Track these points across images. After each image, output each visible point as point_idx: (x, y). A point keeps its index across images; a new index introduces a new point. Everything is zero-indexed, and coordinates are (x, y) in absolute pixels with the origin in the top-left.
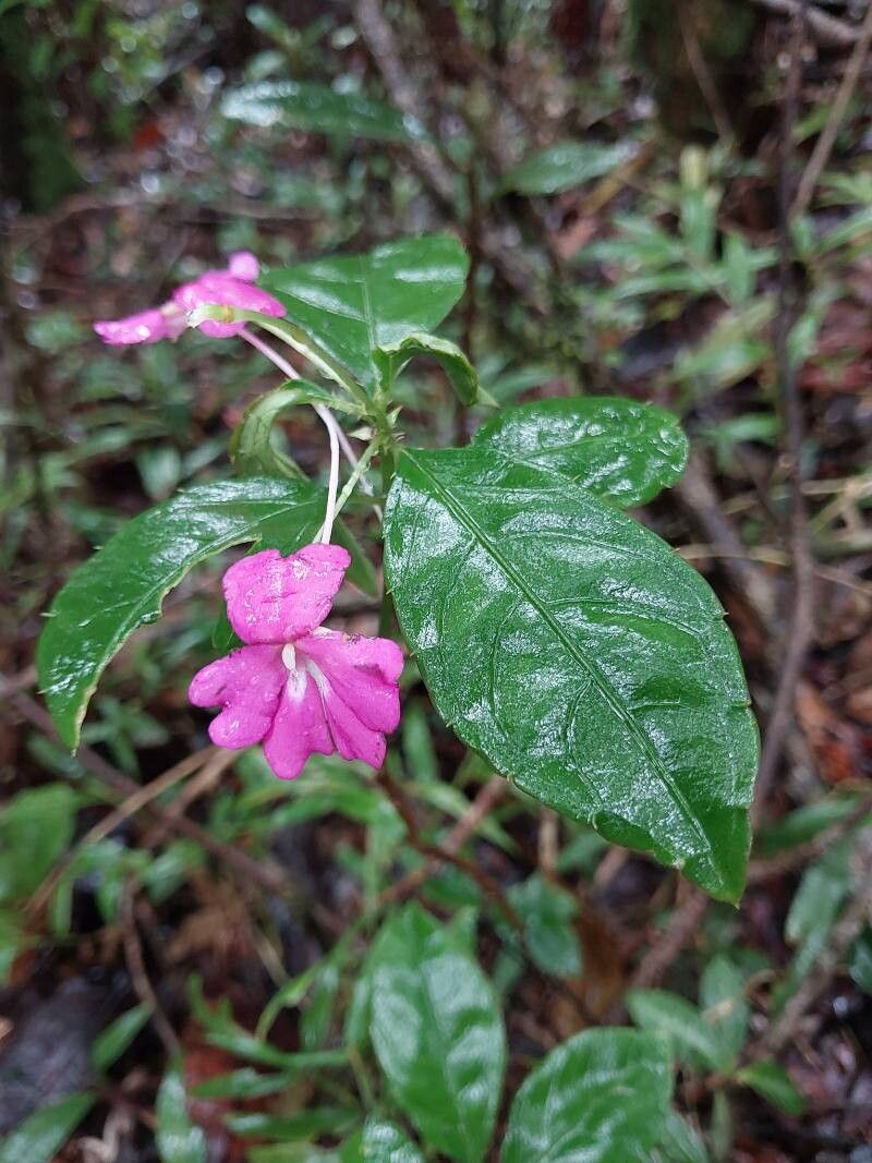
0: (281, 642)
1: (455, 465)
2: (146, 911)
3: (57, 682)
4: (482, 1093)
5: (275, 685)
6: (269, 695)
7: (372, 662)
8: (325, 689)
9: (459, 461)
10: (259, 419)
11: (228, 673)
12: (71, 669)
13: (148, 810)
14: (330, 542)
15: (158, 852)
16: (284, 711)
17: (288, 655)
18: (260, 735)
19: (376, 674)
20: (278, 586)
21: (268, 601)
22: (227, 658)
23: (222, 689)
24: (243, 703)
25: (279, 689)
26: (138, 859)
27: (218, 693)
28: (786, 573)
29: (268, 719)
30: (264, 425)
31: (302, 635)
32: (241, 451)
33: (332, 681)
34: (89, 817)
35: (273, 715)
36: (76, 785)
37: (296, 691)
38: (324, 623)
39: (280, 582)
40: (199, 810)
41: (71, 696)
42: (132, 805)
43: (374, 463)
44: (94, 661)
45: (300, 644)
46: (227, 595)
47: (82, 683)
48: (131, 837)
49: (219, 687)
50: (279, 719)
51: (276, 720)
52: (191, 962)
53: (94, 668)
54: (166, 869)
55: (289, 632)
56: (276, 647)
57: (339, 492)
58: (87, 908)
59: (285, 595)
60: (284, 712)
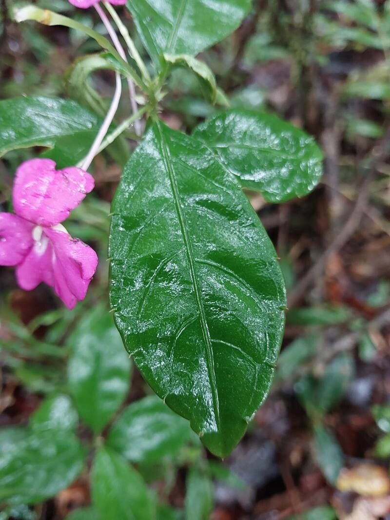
0: (35, 223)
4: (110, 406)
5: (28, 243)
7: (80, 260)
14: (87, 171)
16: (30, 256)
17: (37, 232)
18: (16, 263)
19: (79, 267)
20: (43, 189)
21: (36, 195)
28: (351, 204)
29: (22, 257)
30: (84, 74)
31: (47, 226)
32: (70, 81)
35: (25, 256)
39: (46, 187)
43: (144, 116)
45: (46, 229)
55: (41, 219)
56: (31, 225)
57: (105, 138)
59: (47, 196)
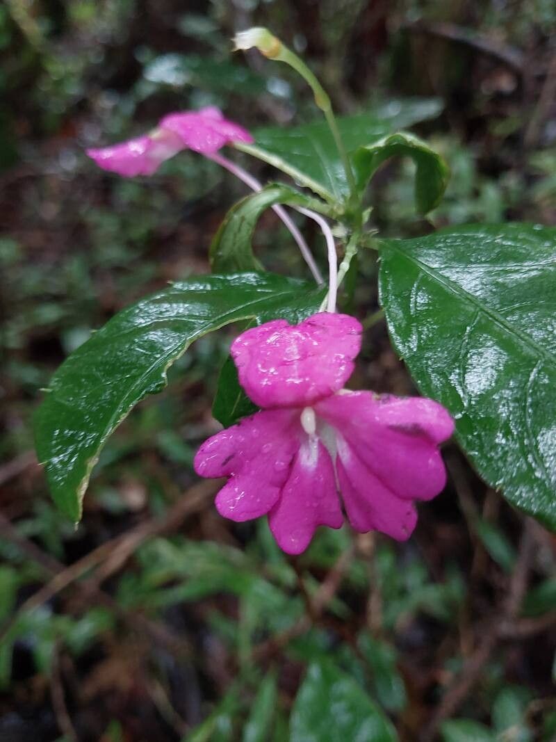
0: (300, 405)
1: (439, 249)
2: (69, 663)
3: (57, 454)
5: (288, 453)
6: (281, 464)
8: (346, 456)
9: (441, 245)
10: (243, 219)
11: (236, 441)
12: (72, 440)
13: (73, 587)
14: (337, 311)
15: (77, 617)
17: (308, 419)
18: (269, 507)
19: (417, 434)
20: (294, 350)
21: (285, 364)
22: (235, 427)
23: (228, 459)
24: (253, 472)
25: (290, 458)
26: (63, 623)
27: (224, 464)
29: (278, 490)
30: (249, 224)
32: (220, 253)
33: (352, 447)
34: (26, 592)
35: (282, 485)
36: (18, 566)
37: (309, 459)
38: (347, 385)
39: (295, 346)
40: (109, 586)
41: (71, 468)
42: (60, 581)
44: (97, 431)
45: (322, 406)
46: (238, 362)
47: (85, 454)
48: (59, 606)
49: (228, 456)
50: (289, 490)
51: (285, 491)
52: (99, 701)
53: (97, 439)
54: (83, 630)
55: (311, 392)
56: (294, 412)
58: (23, 660)
59: (302, 358)
60: (295, 481)
